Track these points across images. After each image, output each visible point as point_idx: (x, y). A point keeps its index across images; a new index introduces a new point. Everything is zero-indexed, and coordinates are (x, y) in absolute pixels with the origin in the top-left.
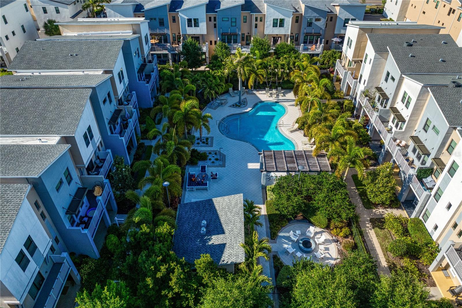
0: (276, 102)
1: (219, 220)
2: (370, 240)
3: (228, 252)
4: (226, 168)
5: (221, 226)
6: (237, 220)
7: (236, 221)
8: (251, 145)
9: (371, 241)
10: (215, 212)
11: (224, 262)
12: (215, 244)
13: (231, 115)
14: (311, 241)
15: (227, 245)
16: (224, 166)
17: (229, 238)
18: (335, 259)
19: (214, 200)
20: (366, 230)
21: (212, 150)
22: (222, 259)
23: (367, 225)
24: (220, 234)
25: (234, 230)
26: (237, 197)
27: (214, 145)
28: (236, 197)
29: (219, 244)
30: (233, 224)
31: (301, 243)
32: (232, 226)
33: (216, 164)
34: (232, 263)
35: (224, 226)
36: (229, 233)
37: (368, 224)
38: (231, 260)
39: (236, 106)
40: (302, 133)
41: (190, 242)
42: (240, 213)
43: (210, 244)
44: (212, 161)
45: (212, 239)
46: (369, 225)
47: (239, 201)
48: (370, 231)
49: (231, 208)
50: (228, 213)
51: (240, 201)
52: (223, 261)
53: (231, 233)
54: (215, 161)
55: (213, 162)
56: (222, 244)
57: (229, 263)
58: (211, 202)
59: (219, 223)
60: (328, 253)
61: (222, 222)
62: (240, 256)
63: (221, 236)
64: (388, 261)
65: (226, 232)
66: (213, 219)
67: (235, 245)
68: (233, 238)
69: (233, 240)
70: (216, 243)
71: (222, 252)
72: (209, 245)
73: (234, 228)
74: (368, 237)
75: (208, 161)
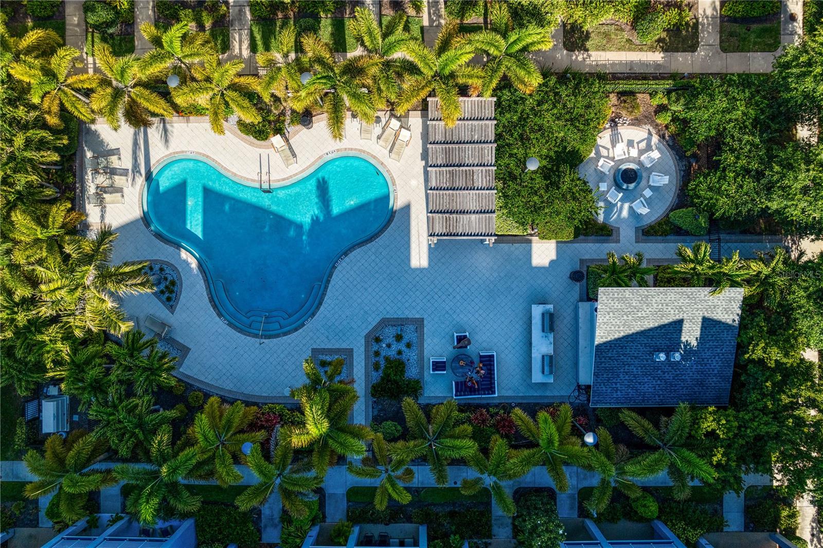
0: (149, 177)
1: (651, 330)
2: (611, 64)
3: (720, 314)
4: (425, 316)
5: (664, 326)
6: (658, 300)
7: (663, 301)
8: (347, 259)
9: (613, 64)
10: (629, 339)
11: (736, 319)
12: (698, 336)
13: (215, 307)
14: (624, 167)
15: (706, 315)
16: (419, 323)
17: (694, 312)
18: (650, 134)
19: (598, 340)
20: (591, 65)
21: (363, 349)
22: (731, 322)
23: (580, 58)
24: (681, 327)
25: (680, 304)
26: (604, 298)
27: (344, 346)
28: (606, 301)
29: (701, 330)
30: (667, 305)
31: (628, 187)
32: (669, 308)
33: (415, 340)
34: (740, 308)
35: (666, 322)
36: (685, 312)
37: (577, 57)
38: (736, 307)
39: (172, 292)
40: (297, 132)
41: (683, 377)
42: (646, 293)
43: (696, 344)
44: (404, 349)
45: (687, 341)
46: (579, 56)
47: (616, 296)
48: (592, 59)
49: (629, 310)
50: (640, 315)
51: (616, 294)
52: (734, 321)
53: (684, 309)
54: (405, 341)
55: (409, 345)
56: (702, 324)
57: (740, 312)
58: (603, 347)
59: (658, 331)
60: (638, 143)
61: (656, 325)
62: (732, 295)
63: (686, 326)
64: (652, 49)
65: (681, 317)
66: (646, 342)
67: (710, 304)
68: (696, 306)
69: (700, 306)
70: (699, 333)
71: (718, 323)
72: (698, 345)
73: (676, 304)
74: (605, 65)
75: (404, 357)
